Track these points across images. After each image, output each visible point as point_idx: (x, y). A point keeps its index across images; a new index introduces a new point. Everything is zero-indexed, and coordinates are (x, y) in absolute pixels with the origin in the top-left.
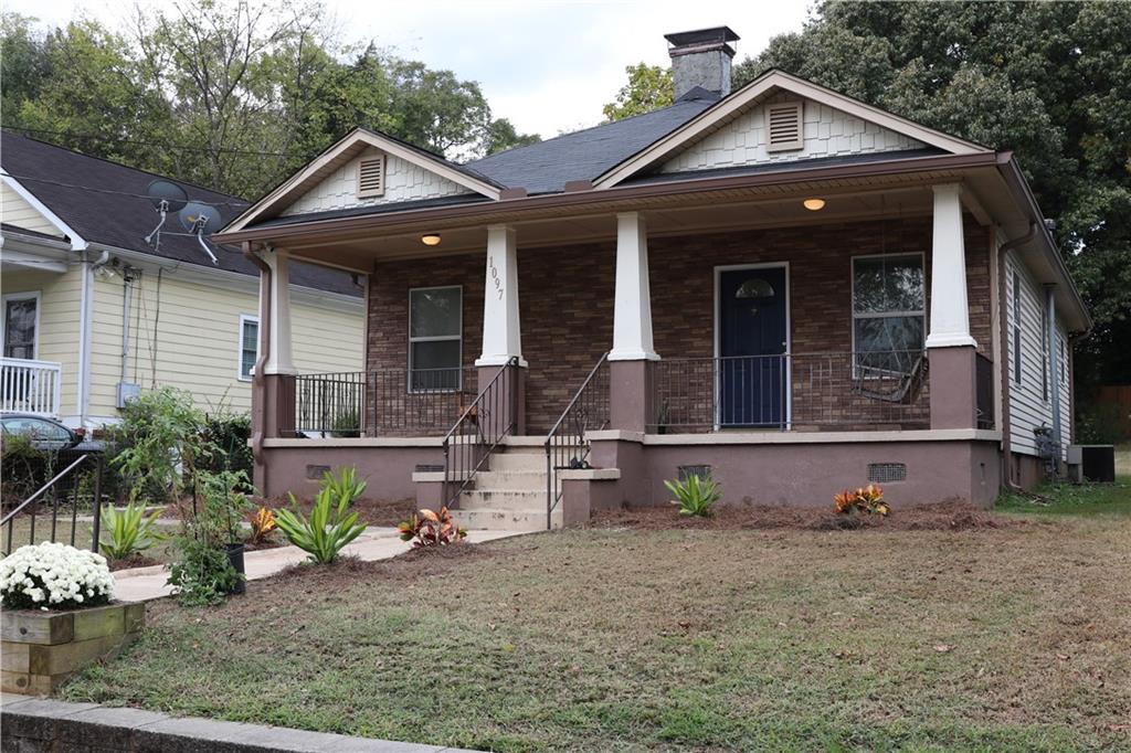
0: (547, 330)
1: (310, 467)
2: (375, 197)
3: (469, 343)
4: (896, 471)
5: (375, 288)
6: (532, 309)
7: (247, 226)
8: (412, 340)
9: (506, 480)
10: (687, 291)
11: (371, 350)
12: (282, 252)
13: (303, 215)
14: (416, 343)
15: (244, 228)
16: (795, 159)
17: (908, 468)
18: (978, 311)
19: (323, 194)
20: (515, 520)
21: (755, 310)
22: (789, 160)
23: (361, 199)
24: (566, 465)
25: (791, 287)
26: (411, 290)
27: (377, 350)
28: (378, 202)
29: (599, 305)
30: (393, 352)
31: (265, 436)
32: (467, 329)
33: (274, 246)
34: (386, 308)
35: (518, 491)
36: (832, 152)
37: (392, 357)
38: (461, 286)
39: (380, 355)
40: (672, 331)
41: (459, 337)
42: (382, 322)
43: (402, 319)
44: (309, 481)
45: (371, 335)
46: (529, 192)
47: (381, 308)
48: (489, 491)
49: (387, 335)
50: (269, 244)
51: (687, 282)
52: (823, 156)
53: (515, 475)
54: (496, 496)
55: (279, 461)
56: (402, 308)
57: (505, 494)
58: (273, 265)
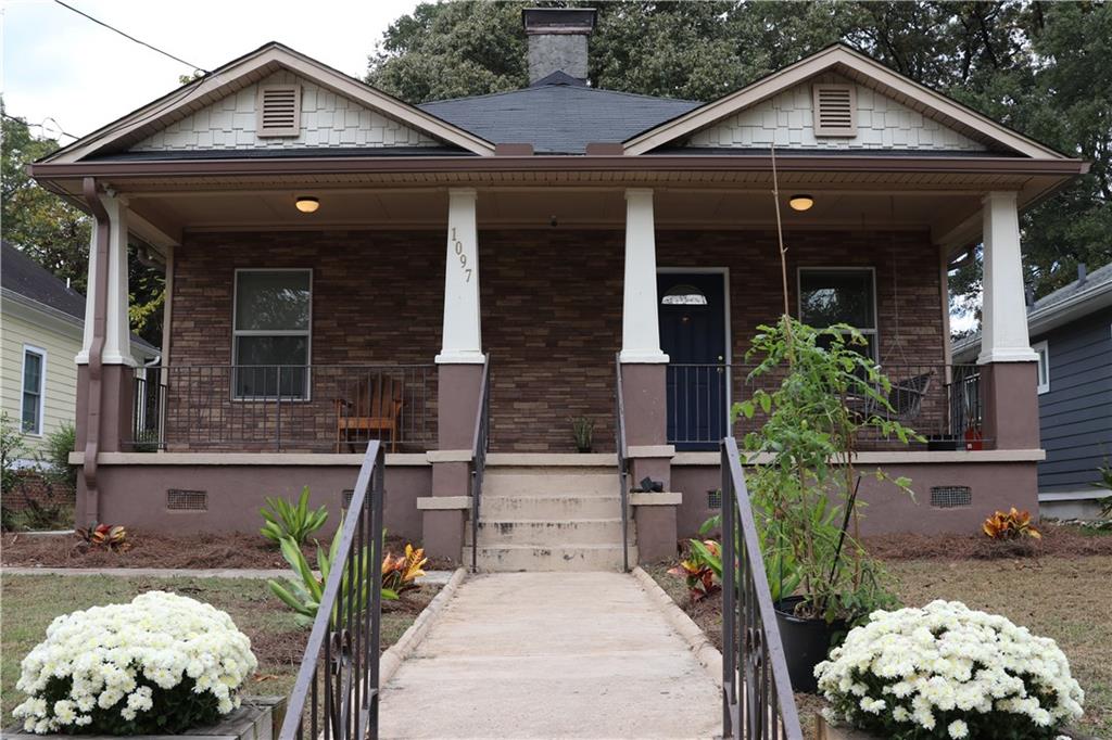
0: (430, 329)
1: (172, 493)
2: (284, 138)
3: (321, 341)
4: (960, 495)
5: (181, 265)
6: (410, 303)
7: (87, 158)
8: (236, 333)
9: (516, 507)
10: (609, 294)
11: (176, 344)
12: (123, 199)
13: (167, 152)
14: (241, 338)
15: (82, 160)
16: (846, 147)
17: (973, 492)
18: (930, 333)
19: (202, 126)
20: (566, 557)
21: (685, 319)
22: (839, 148)
23: (261, 138)
24: (639, 487)
25: (731, 295)
26: (237, 270)
27: (184, 343)
28: (288, 144)
29: (499, 303)
30: (210, 347)
31: (100, 449)
32: (318, 324)
33: (118, 190)
34: (200, 290)
35: (551, 522)
36: (887, 144)
37: (208, 353)
38: (311, 270)
39: (186, 350)
40: (592, 338)
41: (308, 332)
42: (192, 309)
43: (223, 306)
44: (171, 511)
45: (175, 324)
46: (536, 150)
47: (191, 290)
48: (508, 521)
49: (200, 325)
50: (112, 186)
51: (608, 283)
52: (876, 147)
53: (527, 501)
54: (520, 528)
55: (119, 485)
56: (225, 293)
57: (533, 525)
58: (114, 216)
